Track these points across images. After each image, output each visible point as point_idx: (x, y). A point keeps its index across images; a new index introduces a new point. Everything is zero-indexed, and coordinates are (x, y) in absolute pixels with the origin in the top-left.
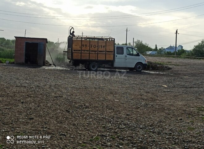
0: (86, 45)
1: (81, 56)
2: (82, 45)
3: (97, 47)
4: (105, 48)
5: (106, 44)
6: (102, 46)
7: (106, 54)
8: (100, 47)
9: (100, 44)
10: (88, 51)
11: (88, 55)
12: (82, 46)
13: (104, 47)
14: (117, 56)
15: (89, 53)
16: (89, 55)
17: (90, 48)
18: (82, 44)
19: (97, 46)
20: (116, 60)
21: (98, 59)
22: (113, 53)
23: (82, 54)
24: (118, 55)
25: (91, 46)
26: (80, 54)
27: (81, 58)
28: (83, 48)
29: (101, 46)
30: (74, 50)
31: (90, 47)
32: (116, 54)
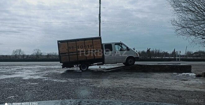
0: (73, 47)
3: (84, 48)
4: (92, 47)
5: (93, 43)
6: (89, 46)
9: (87, 44)
10: (76, 52)
12: (69, 49)
16: (77, 56)
18: (69, 47)
19: (84, 46)
20: (106, 57)
21: (87, 59)
23: (70, 56)
26: (68, 57)
27: (69, 60)
28: (71, 50)
29: (88, 46)
30: (61, 54)
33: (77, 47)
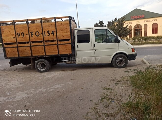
0: (23, 34)
1: (18, 52)
2: (17, 34)
3: (42, 35)
4: (55, 34)
5: (56, 28)
6: (50, 33)
7: (58, 45)
8: (47, 34)
9: (45, 30)
11: (29, 48)
12: (17, 36)
13: (53, 33)
14: (78, 46)
15: (31, 47)
17: (31, 38)
18: (17, 32)
19: (41, 32)
20: (78, 53)
21: (47, 54)
22: (70, 42)
23: (19, 48)
24: (80, 44)
25: (31, 34)
26: (16, 50)
27: (19, 55)
28: (20, 39)
29: (48, 32)
30: (6, 44)
31: (31, 36)
32: (76, 43)
33: (30, 34)
